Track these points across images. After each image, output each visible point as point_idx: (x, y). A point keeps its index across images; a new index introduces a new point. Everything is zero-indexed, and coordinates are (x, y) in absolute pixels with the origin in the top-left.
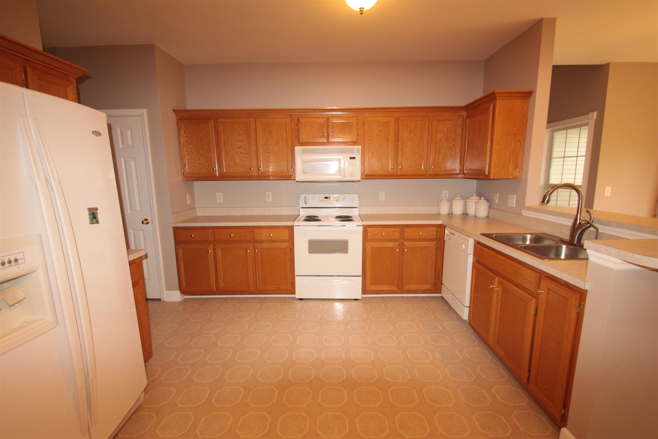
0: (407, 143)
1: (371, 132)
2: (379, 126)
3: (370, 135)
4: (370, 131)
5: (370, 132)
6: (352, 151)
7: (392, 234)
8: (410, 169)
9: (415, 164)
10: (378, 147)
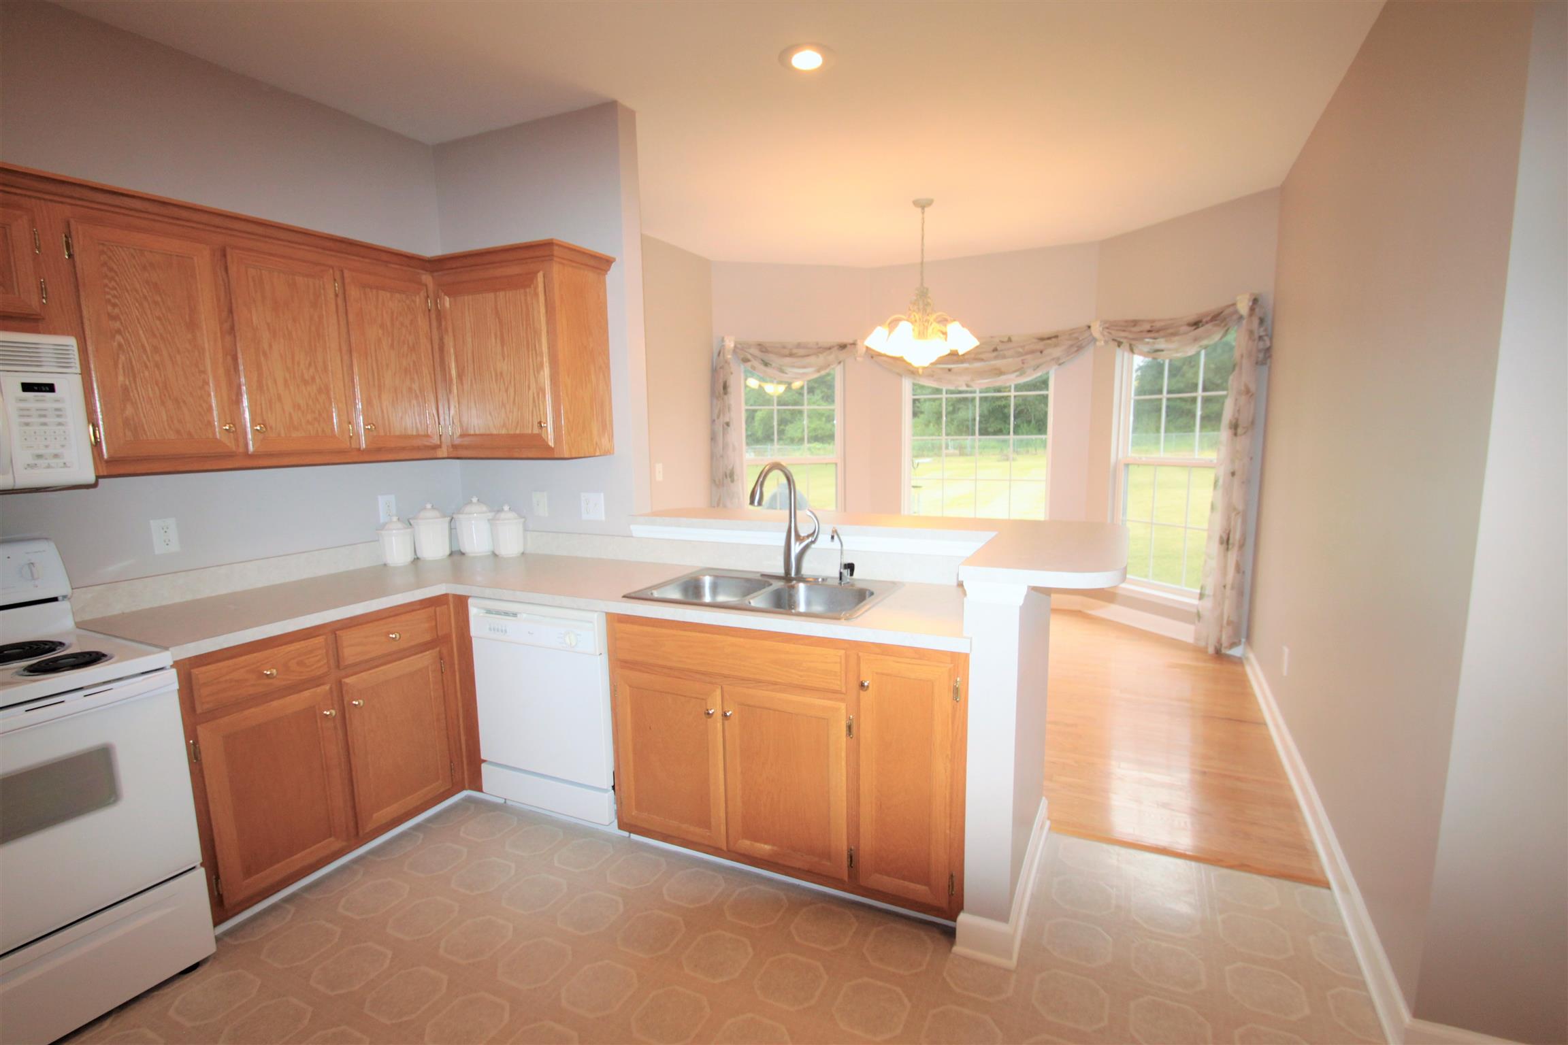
0: (270, 346)
1: (113, 283)
2: (144, 268)
3: (108, 297)
4: (106, 281)
5: (106, 285)
6: (32, 357)
7: (301, 664)
8: (295, 434)
9: (309, 417)
10: (156, 350)
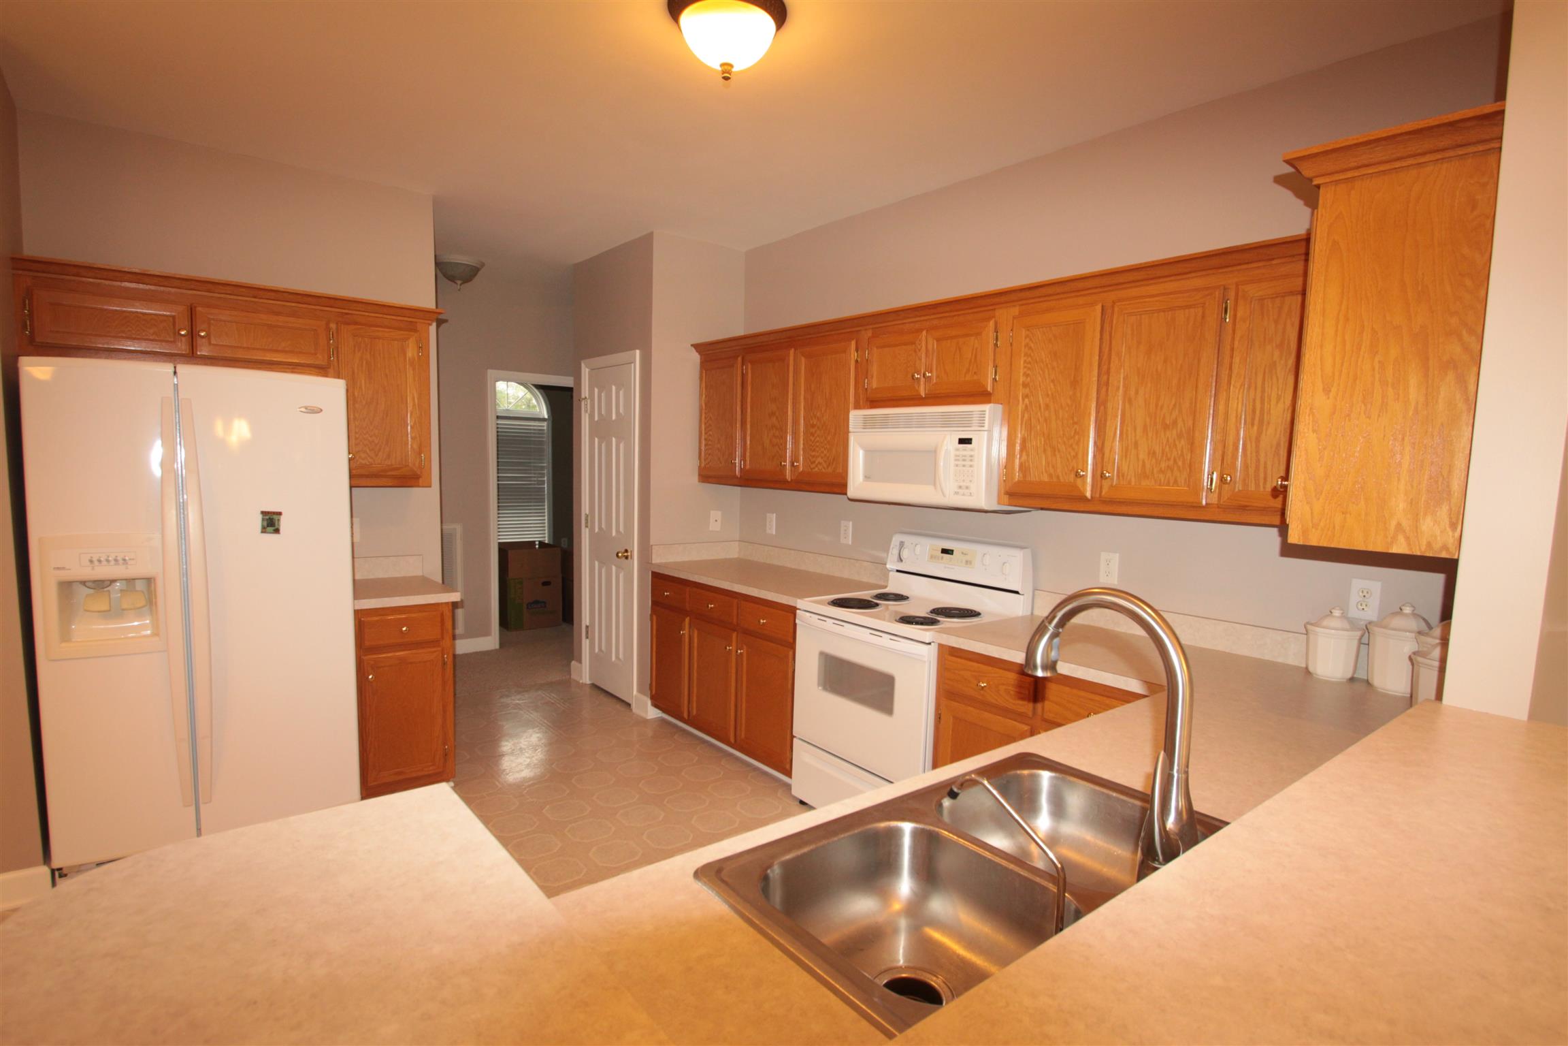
1: (1030, 359)
2: (1051, 341)
4: (1025, 358)
5: (1025, 362)
6: (965, 421)
7: (1007, 692)
8: (1145, 483)
9: (1163, 465)
10: (1047, 406)
